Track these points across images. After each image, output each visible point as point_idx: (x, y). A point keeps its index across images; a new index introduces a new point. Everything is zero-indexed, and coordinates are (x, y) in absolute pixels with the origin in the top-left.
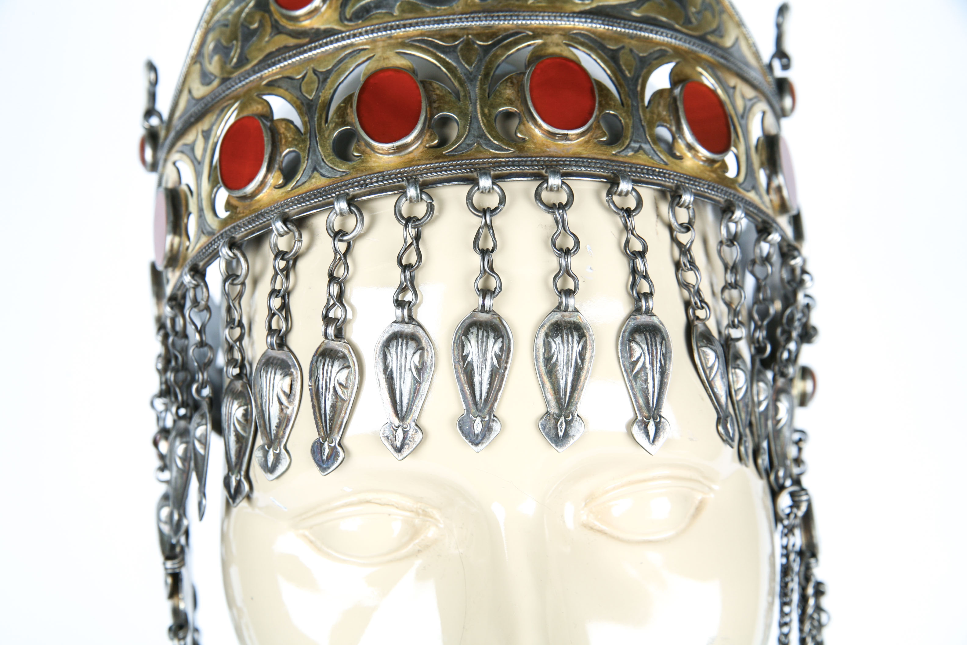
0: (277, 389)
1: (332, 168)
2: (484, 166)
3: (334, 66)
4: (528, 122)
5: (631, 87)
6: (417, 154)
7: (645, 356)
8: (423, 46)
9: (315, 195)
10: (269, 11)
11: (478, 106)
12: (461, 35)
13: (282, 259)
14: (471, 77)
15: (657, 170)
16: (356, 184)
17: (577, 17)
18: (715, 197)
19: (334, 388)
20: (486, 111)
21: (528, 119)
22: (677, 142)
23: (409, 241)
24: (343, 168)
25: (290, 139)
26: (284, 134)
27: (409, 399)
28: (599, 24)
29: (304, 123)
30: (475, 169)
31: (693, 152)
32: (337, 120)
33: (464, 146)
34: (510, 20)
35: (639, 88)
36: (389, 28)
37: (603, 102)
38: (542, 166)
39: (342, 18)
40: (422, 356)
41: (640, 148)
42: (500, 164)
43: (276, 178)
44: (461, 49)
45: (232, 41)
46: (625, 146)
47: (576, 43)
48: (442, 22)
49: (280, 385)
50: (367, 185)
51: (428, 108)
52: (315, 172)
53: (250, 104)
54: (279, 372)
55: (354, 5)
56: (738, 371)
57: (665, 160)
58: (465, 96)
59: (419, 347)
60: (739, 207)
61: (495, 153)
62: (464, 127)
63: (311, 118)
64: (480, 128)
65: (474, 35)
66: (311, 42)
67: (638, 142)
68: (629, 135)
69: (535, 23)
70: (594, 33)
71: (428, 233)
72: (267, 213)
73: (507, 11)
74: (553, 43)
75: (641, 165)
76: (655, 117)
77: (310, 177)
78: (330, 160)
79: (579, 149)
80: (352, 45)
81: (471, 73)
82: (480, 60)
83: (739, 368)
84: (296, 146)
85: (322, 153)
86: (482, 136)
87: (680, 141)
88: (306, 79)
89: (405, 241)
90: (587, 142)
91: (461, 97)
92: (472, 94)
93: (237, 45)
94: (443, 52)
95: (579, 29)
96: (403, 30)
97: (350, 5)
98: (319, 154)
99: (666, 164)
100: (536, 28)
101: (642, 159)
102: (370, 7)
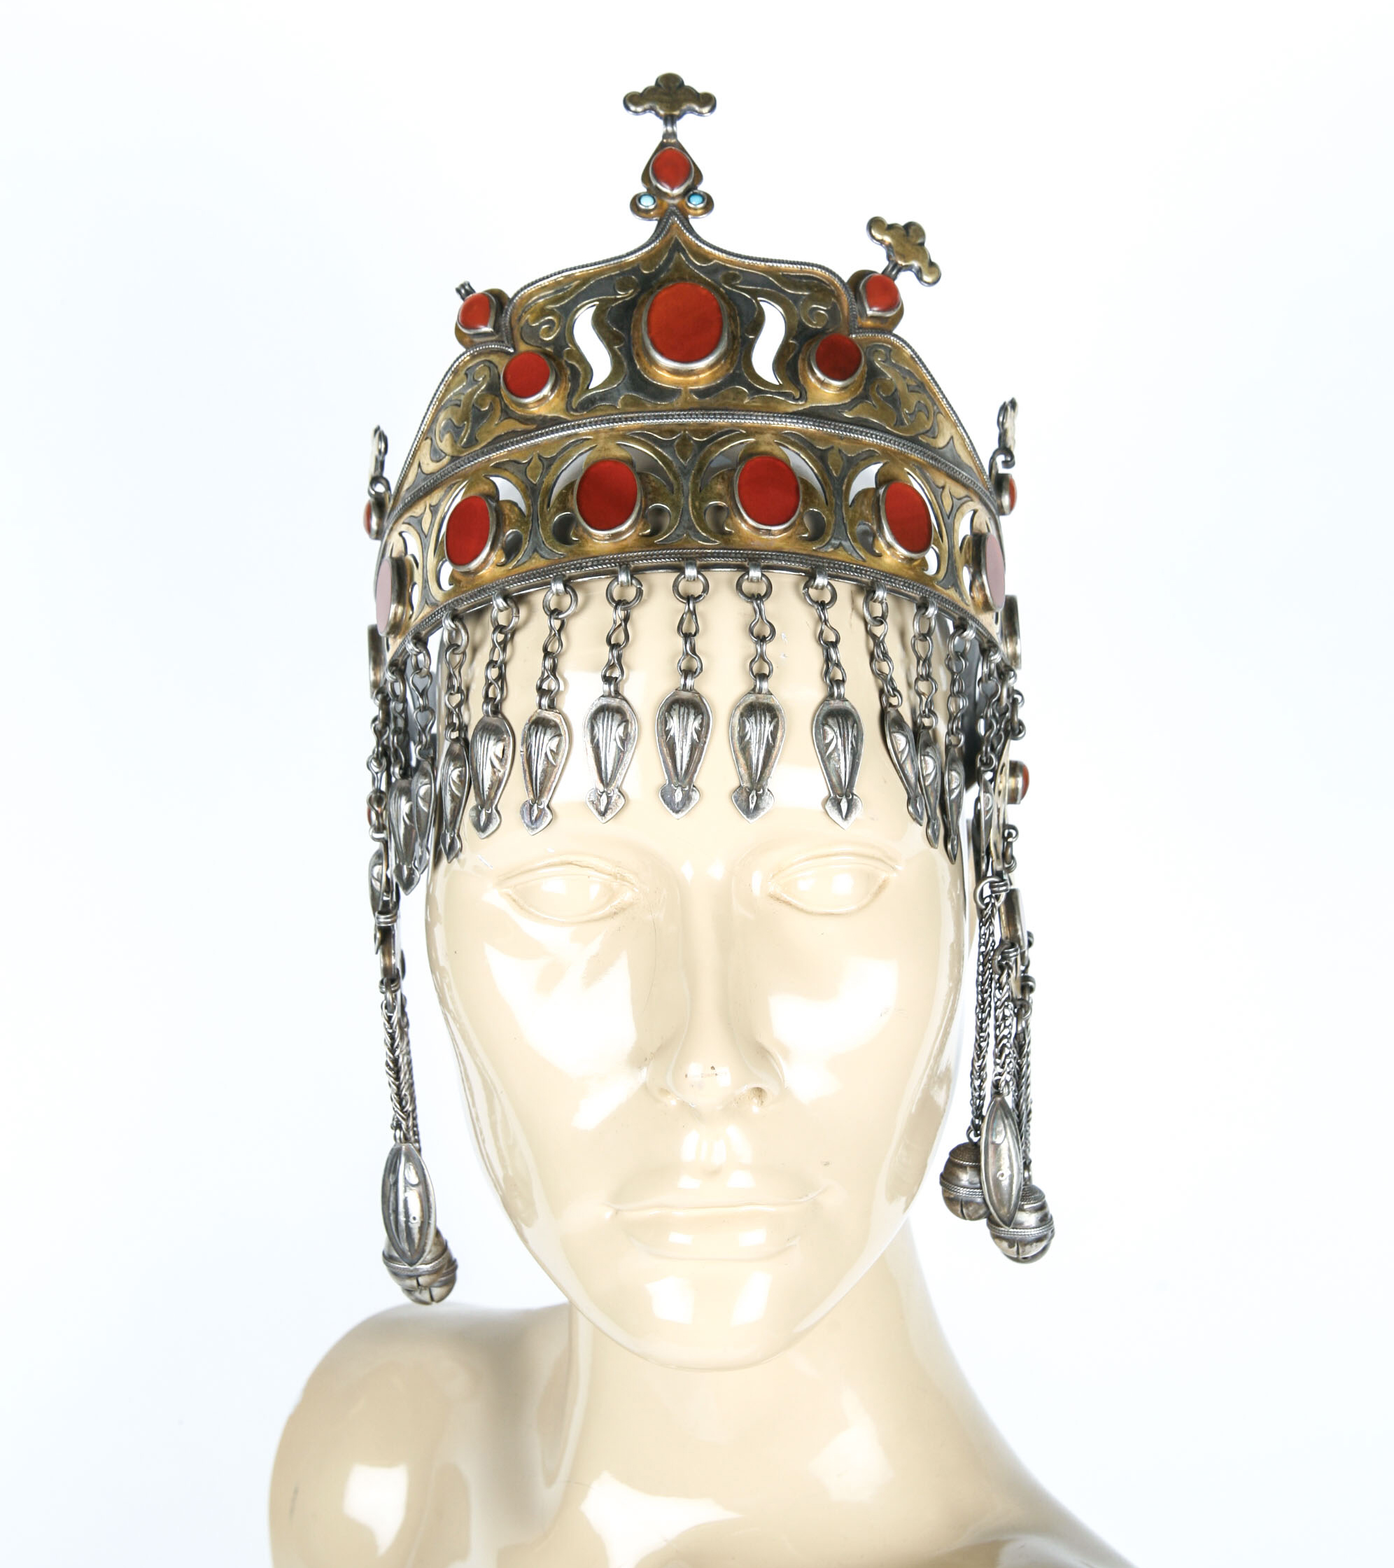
0: (491, 754)
1: (551, 550)
2: (692, 556)
3: (559, 454)
4: (735, 516)
5: (836, 486)
6: (630, 542)
7: (837, 738)
8: (643, 439)
9: (534, 575)
10: (500, 396)
11: (690, 499)
12: (678, 431)
13: (501, 632)
14: (686, 471)
15: (855, 566)
16: (573, 567)
17: (789, 418)
18: (910, 594)
19: (546, 754)
20: (697, 504)
21: (736, 514)
22: (878, 540)
23: (618, 623)
24: (561, 551)
25: (514, 521)
26: (508, 515)
27: (613, 768)
28: (810, 425)
29: (528, 506)
30: (683, 559)
31: (892, 550)
32: (558, 505)
33: (674, 536)
34: (725, 419)
35: (844, 488)
36: (611, 421)
37: (808, 500)
38: (745, 558)
39: (568, 408)
40: (626, 728)
41: (840, 545)
42: (706, 556)
43: (498, 557)
44: (678, 444)
45: (463, 422)
46: (826, 542)
47: (787, 443)
48: (661, 417)
49: (493, 750)
50: (582, 568)
51: (643, 499)
52: (535, 553)
53: (478, 484)
54: (493, 738)
55: (580, 396)
56: (927, 758)
57: (863, 557)
58: (679, 489)
59: (624, 720)
60: (933, 604)
61: (702, 545)
62: (676, 518)
63: (534, 502)
64: (690, 520)
65: (690, 431)
66: (537, 429)
67: (838, 539)
68: (831, 532)
69: (748, 422)
70: (805, 433)
71: (636, 614)
72: (489, 589)
73: (723, 410)
74: (765, 442)
75: (840, 561)
76: (857, 515)
77: (530, 558)
78: (551, 542)
79: (781, 544)
80: (576, 434)
81: (685, 468)
82: (695, 456)
83: (928, 755)
84: (519, 527)
85: (543, 536)
86: (692, 527)
87: (880, 539)
88: (531, 464)
89: (615, 622)
90: (789, 537)
91: (674, 489)
92: (685, 488)
93: (468, 425)
94: (661, 447)
95: (790, 429)
96: (624, 423)
97: (577, 395)
98: (539, 536)
99: (864, 561)
100: (750, 427)
101: (841, 555)
102: (595, 399)
